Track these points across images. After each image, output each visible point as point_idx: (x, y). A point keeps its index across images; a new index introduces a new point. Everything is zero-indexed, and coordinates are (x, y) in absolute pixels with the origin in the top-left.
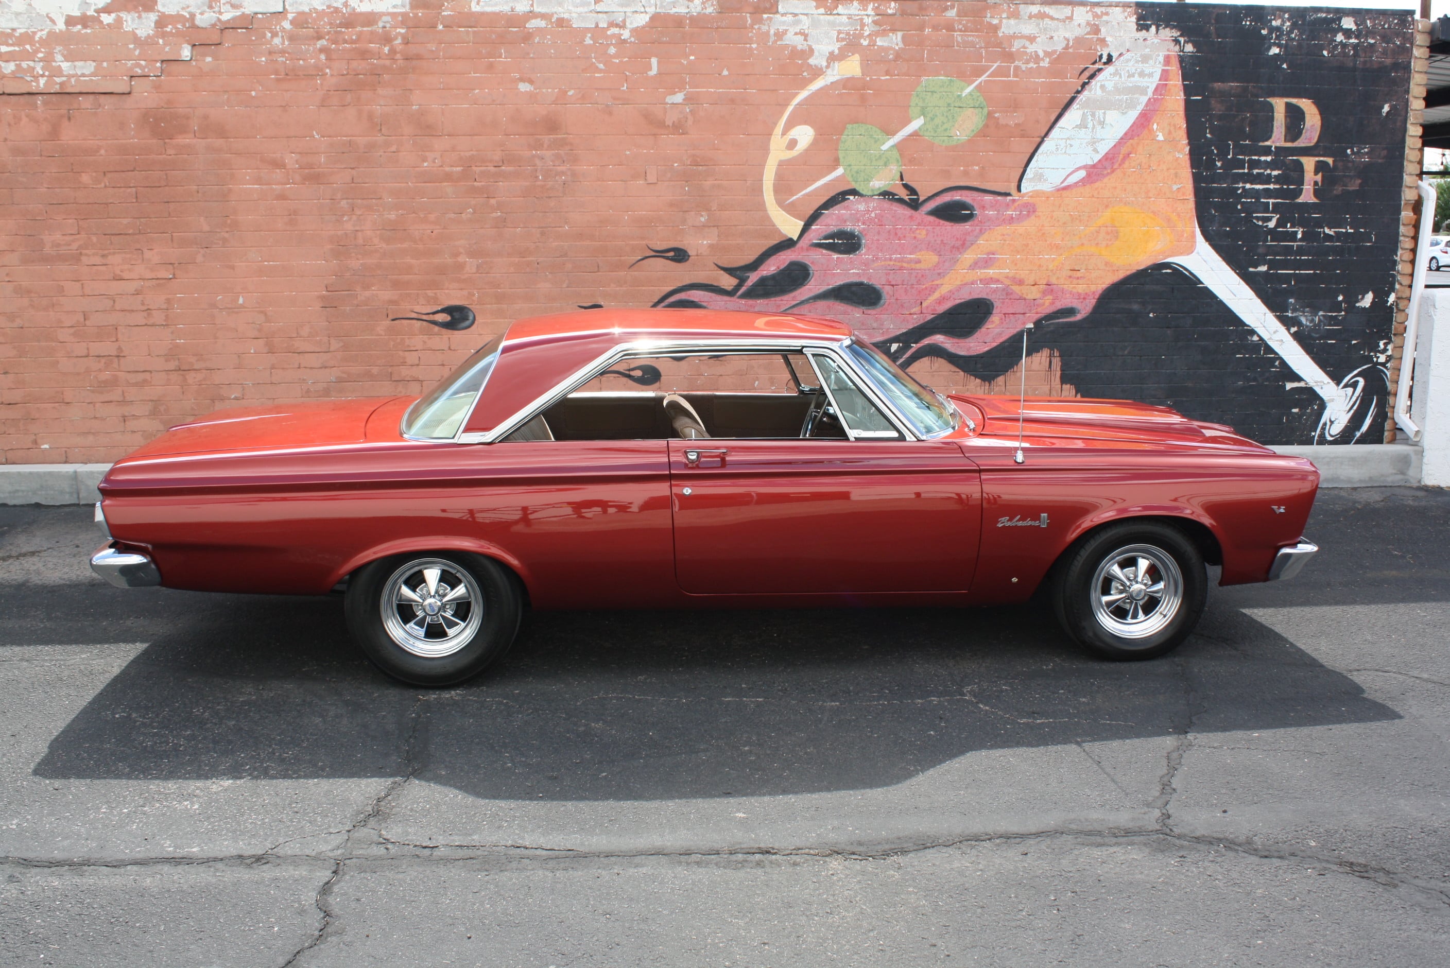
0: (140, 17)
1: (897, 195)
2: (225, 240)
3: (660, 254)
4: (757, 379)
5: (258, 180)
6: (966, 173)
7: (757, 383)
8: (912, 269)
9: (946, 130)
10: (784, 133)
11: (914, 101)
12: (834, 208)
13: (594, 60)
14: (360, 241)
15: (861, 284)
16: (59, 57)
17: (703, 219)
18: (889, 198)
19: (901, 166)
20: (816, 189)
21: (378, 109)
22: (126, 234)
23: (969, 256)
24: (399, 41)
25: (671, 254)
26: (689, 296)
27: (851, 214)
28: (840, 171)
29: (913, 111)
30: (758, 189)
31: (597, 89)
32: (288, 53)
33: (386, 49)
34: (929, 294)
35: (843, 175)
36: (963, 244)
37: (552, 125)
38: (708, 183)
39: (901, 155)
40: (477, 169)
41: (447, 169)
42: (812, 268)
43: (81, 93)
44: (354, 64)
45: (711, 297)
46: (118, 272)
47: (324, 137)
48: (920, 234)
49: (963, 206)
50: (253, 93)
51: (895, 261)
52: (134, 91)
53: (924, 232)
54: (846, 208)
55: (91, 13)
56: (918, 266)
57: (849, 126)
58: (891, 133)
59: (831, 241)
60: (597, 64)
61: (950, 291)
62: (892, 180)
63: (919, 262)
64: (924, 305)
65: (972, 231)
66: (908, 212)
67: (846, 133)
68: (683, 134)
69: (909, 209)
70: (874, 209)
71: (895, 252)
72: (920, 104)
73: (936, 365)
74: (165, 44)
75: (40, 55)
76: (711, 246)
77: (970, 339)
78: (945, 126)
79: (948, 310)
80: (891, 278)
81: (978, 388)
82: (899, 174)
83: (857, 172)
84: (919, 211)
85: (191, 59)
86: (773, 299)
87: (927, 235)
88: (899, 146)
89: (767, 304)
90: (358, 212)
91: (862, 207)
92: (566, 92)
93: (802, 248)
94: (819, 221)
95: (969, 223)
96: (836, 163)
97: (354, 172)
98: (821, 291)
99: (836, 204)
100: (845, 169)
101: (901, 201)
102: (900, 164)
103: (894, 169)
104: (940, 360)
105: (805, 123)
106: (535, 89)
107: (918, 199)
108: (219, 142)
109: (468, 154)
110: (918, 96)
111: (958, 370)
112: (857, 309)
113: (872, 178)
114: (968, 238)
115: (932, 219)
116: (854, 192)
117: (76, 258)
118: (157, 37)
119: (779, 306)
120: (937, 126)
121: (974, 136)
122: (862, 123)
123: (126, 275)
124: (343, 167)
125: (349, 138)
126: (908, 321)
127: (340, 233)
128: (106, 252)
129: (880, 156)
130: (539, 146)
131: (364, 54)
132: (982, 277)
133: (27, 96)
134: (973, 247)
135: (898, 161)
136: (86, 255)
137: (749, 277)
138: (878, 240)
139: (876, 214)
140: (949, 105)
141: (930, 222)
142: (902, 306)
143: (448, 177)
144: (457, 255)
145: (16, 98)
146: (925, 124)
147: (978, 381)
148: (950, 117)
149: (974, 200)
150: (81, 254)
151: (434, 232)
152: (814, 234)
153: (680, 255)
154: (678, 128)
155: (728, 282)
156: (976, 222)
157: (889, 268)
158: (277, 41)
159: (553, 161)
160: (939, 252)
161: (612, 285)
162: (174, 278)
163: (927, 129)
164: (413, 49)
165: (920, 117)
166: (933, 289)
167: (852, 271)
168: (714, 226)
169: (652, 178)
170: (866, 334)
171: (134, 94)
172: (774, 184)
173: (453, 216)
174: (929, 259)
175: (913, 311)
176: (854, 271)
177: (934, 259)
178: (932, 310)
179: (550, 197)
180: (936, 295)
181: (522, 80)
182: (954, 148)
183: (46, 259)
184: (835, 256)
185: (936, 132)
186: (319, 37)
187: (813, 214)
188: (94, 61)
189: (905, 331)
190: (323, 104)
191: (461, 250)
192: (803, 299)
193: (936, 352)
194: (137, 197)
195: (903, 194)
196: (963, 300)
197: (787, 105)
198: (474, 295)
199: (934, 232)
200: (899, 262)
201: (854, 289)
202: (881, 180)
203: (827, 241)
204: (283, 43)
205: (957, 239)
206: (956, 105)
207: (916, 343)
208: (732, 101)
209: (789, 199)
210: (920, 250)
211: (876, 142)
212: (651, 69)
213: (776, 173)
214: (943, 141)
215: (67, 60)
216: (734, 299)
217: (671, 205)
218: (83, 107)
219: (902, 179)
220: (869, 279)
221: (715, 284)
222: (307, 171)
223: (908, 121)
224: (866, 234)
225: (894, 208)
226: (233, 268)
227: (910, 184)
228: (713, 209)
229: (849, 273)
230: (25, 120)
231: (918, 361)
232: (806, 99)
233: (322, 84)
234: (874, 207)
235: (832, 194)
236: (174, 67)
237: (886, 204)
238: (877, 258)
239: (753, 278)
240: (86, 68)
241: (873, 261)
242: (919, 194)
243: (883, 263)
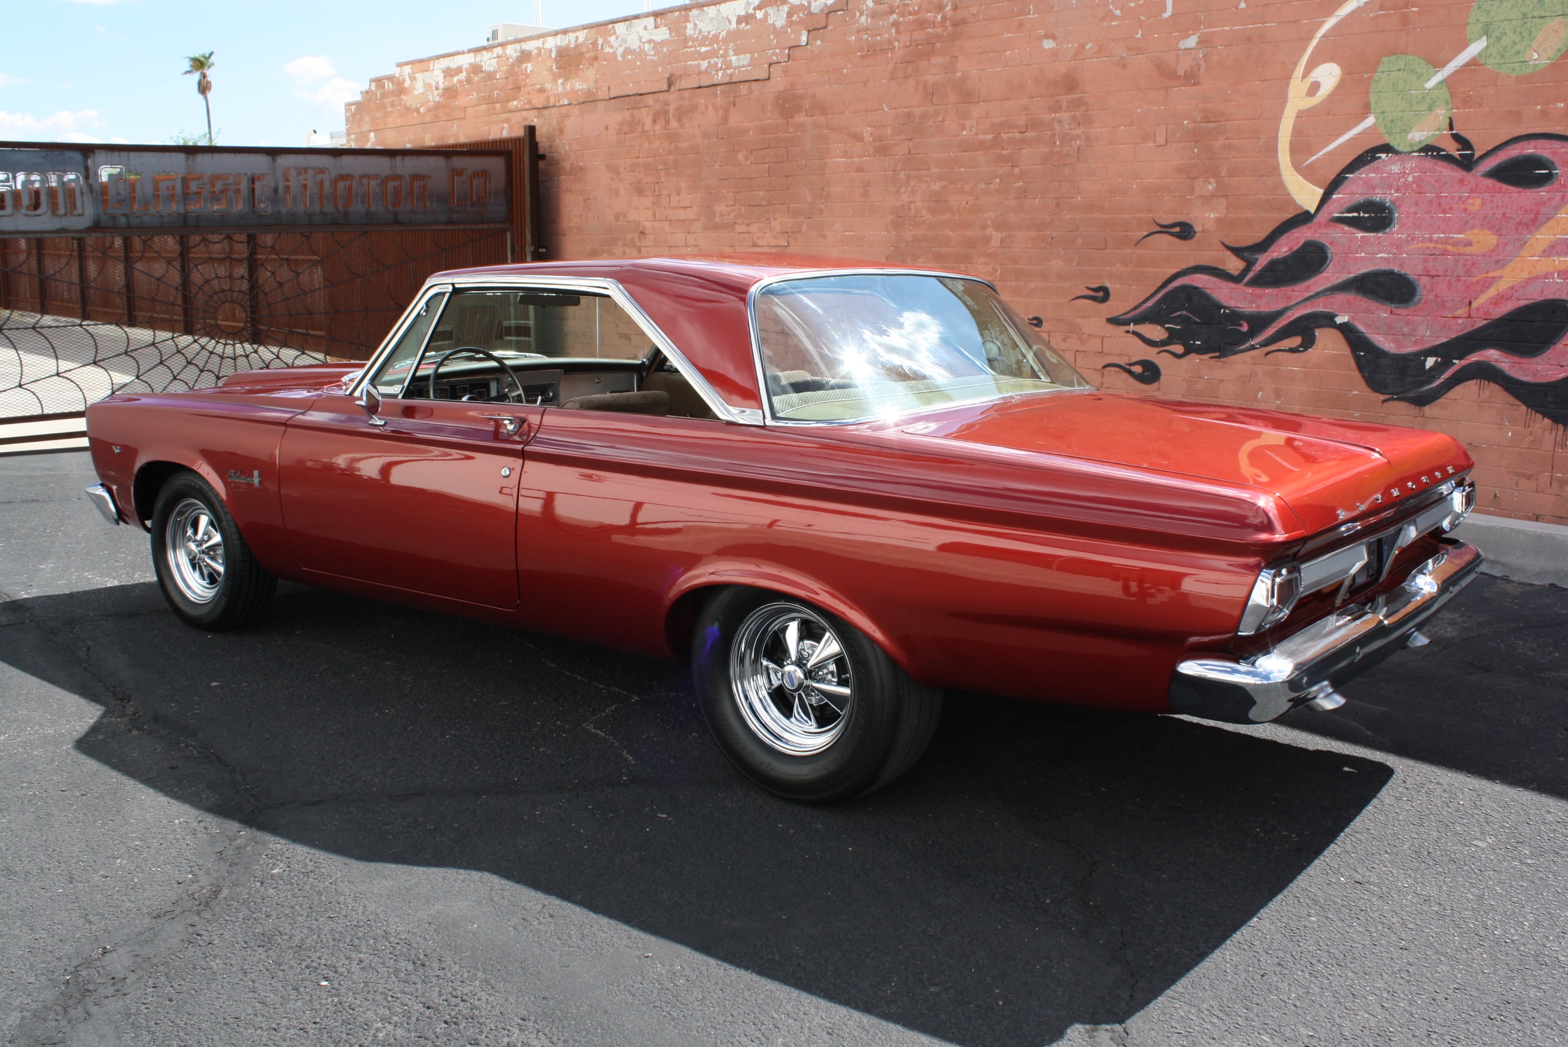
0: (778, 10)
1: (1443, 150)
2: (821, 211)
3: (1165, 229)
4: (1261, 389)
5: (845, 154)
6: (1544, 114)
7: (1260, 393)
8: (1459, 254)
9: (1518, 53)
10: (1305, 76)
11: (1475, 15)
12: (1362, 170)
13: (1111, 7)
14: (913, 213)
15: (1390, 273)
16: (731, 52)
17: (1210, 187)
18: (1432, 155)
19: (1452, 109)
20: (1339, 147)
21: (930, 79)
22: (762, 205)
23: (1543, 237)
24: (949, 8)
25: (1177, 229)
26: (1193, 281)
27: (1382, 178)
28: (1370, 121)
29: (1472, 29)
30: (1272, 149)
31: (1112, 39)
32: (870, 30)
33: (939, 17)
34: (1482, 291)
35: (1373, 127)
36: (1535, 219)
37: (1070, 83)
38: (1218, 143)
39: (1452, 94)
40: (1004, 136)
41: (981, 137)
42: (1331, 250)
43: (741, 82)
44: (916, 34)
45: (1215, 283)
46: (755, 239)
47: (890, 109)
48: (1473, 205)
49: (1538, 162)
50: (845, 71)
51: (1436, 242)
52: (772, 76)
53: (1478, 202)
54: (1376, 170)
55: (751, 11)
56: (1468, 250)
57: (1385, 59)
58: (1438, 64)
59: (1355, 214)
60: (1114, 11)
61: (1512, 288)
62: (1439, 130)
63: (1468, 244)
64: (1474, 305)
65: (1549, 199)
66: (1458, 173)
67: (1380, 69)
68: (1194, 84)
69: (1459, 170)
70: (1413, 170)
71: (1439, 230)
72: (1483, 19)
73: (1487, 392)
74: (792, 32)
75: (721, 52)
76: (1218, 221)
77: (1538, 359)
78: (1517, 48)
79: (1506, 315)
80: (1430, 265)
81: (1547, 433)
82: (1447, 121)
83: (1392, 121)
84: (1474, 172)
85: (807, 44)
86: (1283, 289)
87: (1483, 205)
88: (1448, 82)
89: (1277, 295)
90: (912, 184)
91: (1396, 168)
92: (1084, 46)
93: (1320, 223)
94: (1340, 189)
95: (1545, 188)
96: (1366, 110)
97: (911, 144)
98: (1340, 280)
99: (1364, 165)
100: (1377, 118)
101: (1449, 158)
102: (1450, 106)
103: (1442, 114)
104: (1492, 385)
105: (1331, 60)
106: (1057, 45)
107: (1472, 155)
108: (821, 119)
109: (999, 120)
110: (1480, 7)
111: (1518, 403)
112: (1384, 307)
113: (1411, 128)
114: (1543, 210)
115: (1490, 182)
116: (1387, 148)
117: (732, 226)
118: (788, 27)
119: (1290, 298)
120: (1506, 47)
121: (1560, 58)
122: (1402, 53)
123: (760, 242)
124: (904, 138)
125: (907, 110)
126: (1450, 327)
127: (898, 204)
128: (749, 221)
129: (1423, 97)
130: (1056, 108)
131: (922, 24)
132: (1562, 267)
133: (712, 88)
134: (1551, 223)
135: (1447, 103)
136: (739, 224)
137: (1257, 259)
138: (1415, 213)
139: (1414, 177)
140: (1525, 16)
141: (1487, 187)
142: (1443, 305)
143: (981, 146)
144: (984, 228)
145: (706, 90)
146: (1487, 47)
147: (1547, 421)
148: (1525, 34)
149: (1554, 153)
150: (735, 223)
151: (969, 204)
152: (1335, 205)
153: (1184, 231)
154: (1191, 78)
155: (1234, 265)
156: (1556, 186)
157: (1427, 252)
158: (863, 19)
159: (1069, 124)
160: (1498, 230)
161: (1119, 265)
162: (788, 246)
163: (1491, 55)
164: (960, 14)
165: (1481, 37)
166: (1488, 283)
167: (1379, 255)
168: (1222, 196)
169: (1161, 140)
170: (1395, 341)
171: (772, 79)
172: (1291, 141)
173: (983, 186)
174: (1484, 240)
175: (1458, 313)
176: (1382, 255)
177: (1492, 240)
178: (1485, 313)
179: (1066, 165)
180: (1491, 292)
181: (1046, 36)
182: (1530, 78)
183: (717, 227)
184: (1360, 235)
185: (1503, 57)
186: (892, 12)
187: (1335, 179)
188: (750, 53)
189: (1445, 340)
190: (892, 78)
191: (989, 223)
192: (1319, 290)
193: (1487, 373)
194: (769, 173)
195: (1452, 149)
196: (1531, 301)
197: (1311, 39)
198: (997, 271)
199: (1492, 202)
200: (1442, 243)
201: (1381, 279)
202: (1424, 131)
203: (1350, 215)
204: (867, 21)
205: (1526, 211)
206: (1536, 14)
207: (1460, 358)
208: (1249, 39)
209: (1307, 160)
210: (1472, 228)
211: (1418, 78)
212: (1165, 11)
213: (1294, 128)
214: (1513, 69)
215: (735, 55)
216: (1240, 286)
217: (1180, 170)
218: (742, 93)
219: (1451, 128)
220: (1401, 266)
221: (1221, 267)
222: (877, 143)
223: (1464, 45)
224: (1400, 206)
225: (1439, 169)
226: (825, 237)
227: (1462, 133)
228: (1222, 175)
229: (1376, 258)
230: (711, 108)
231: (1462, 385)
232: (1333, 28)
233: (892, 57)
234: (1412, 168)
235: (1359, 151)
236: (798, 52)
237: (1428, 164)
238: (1412, 239)
239: (1262, 261)
240: (745, 59)
241: (1408, 242)
242: (1475, 146)
243: (1420, 245)
